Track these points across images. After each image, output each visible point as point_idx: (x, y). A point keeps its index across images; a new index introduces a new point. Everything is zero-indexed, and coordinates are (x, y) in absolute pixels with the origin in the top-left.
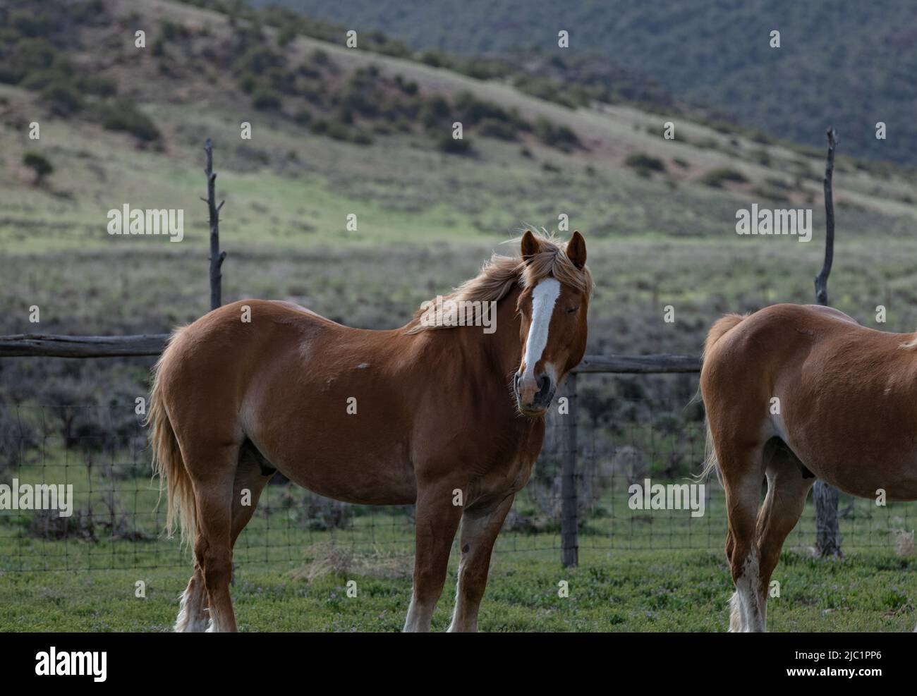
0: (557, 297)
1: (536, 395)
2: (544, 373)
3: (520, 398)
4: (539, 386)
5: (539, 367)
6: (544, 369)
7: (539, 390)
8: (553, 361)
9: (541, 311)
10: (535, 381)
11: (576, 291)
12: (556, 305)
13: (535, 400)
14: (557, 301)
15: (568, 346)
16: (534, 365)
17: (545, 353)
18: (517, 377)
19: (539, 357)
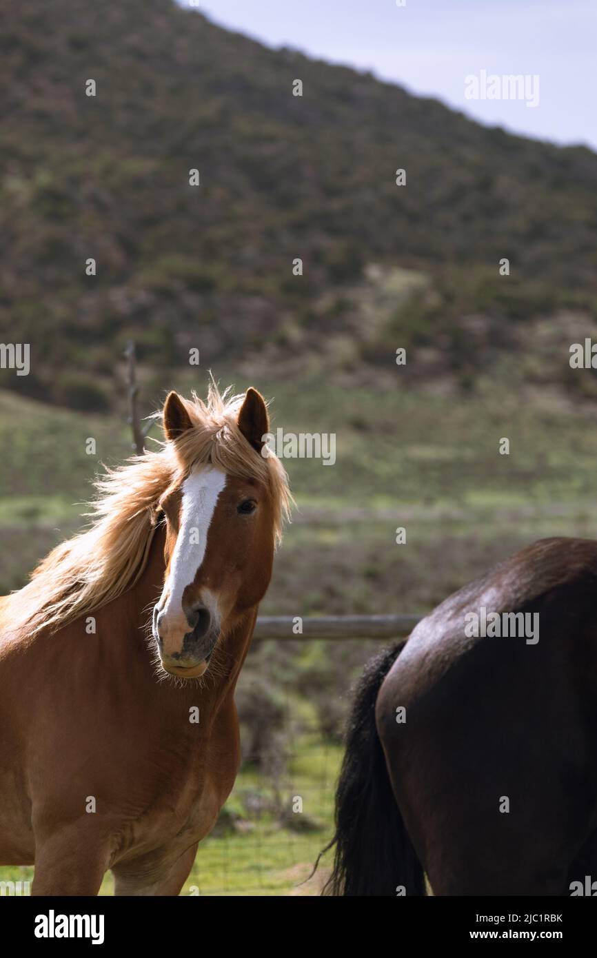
0: (221, 490)
1: (187, 637)
2: (198, 603)
3: (161, 644)
4: (191, 622)
5: (189, 595)
6: (200, 597)
7: (191, 630)
8: (215, 587)
9: (195, 511)
10: (184, 617)
11: (252, 482)
12: (218, 502)
13: (184, 645)
14: (221, 495)
15: (239, 567)
16: (183, 590)
17: (200, 574)
18: (157, 612)
19: (190, 579)
